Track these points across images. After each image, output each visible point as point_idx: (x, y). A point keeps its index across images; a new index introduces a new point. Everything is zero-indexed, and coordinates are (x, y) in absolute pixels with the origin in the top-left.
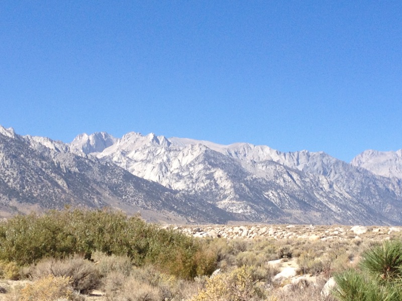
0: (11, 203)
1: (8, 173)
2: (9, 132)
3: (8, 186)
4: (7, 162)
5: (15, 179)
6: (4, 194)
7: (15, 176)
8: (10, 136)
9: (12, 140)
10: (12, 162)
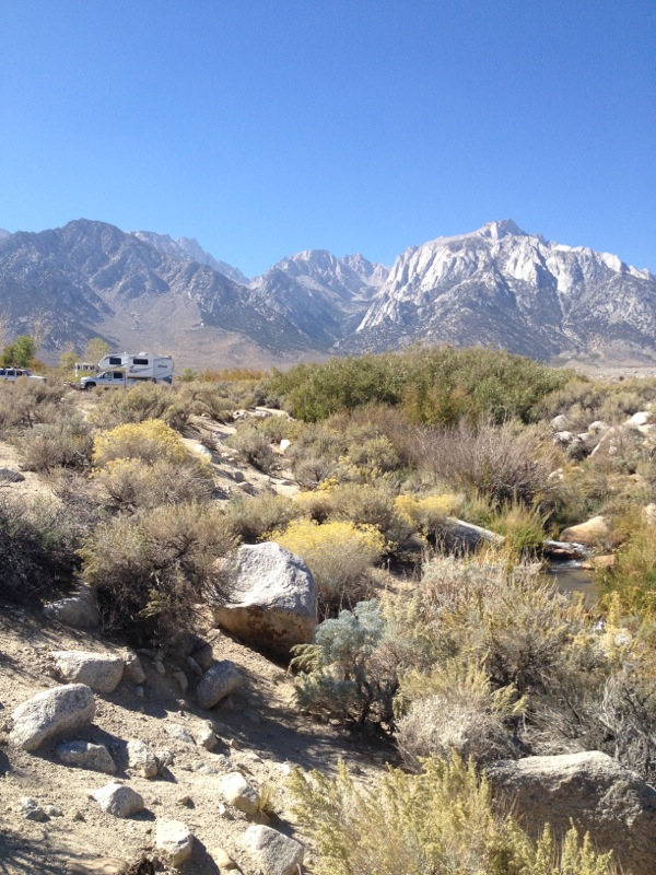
0: (644, 352)
1: (641, 318)
2: (643, 273)
3: (640, 333)
4: (640, 307)
5: (649, 325)
6: (637, 342)
7: (649, 321)
8: (643, 277)
9: (646, 282)
10: (645, 306)
